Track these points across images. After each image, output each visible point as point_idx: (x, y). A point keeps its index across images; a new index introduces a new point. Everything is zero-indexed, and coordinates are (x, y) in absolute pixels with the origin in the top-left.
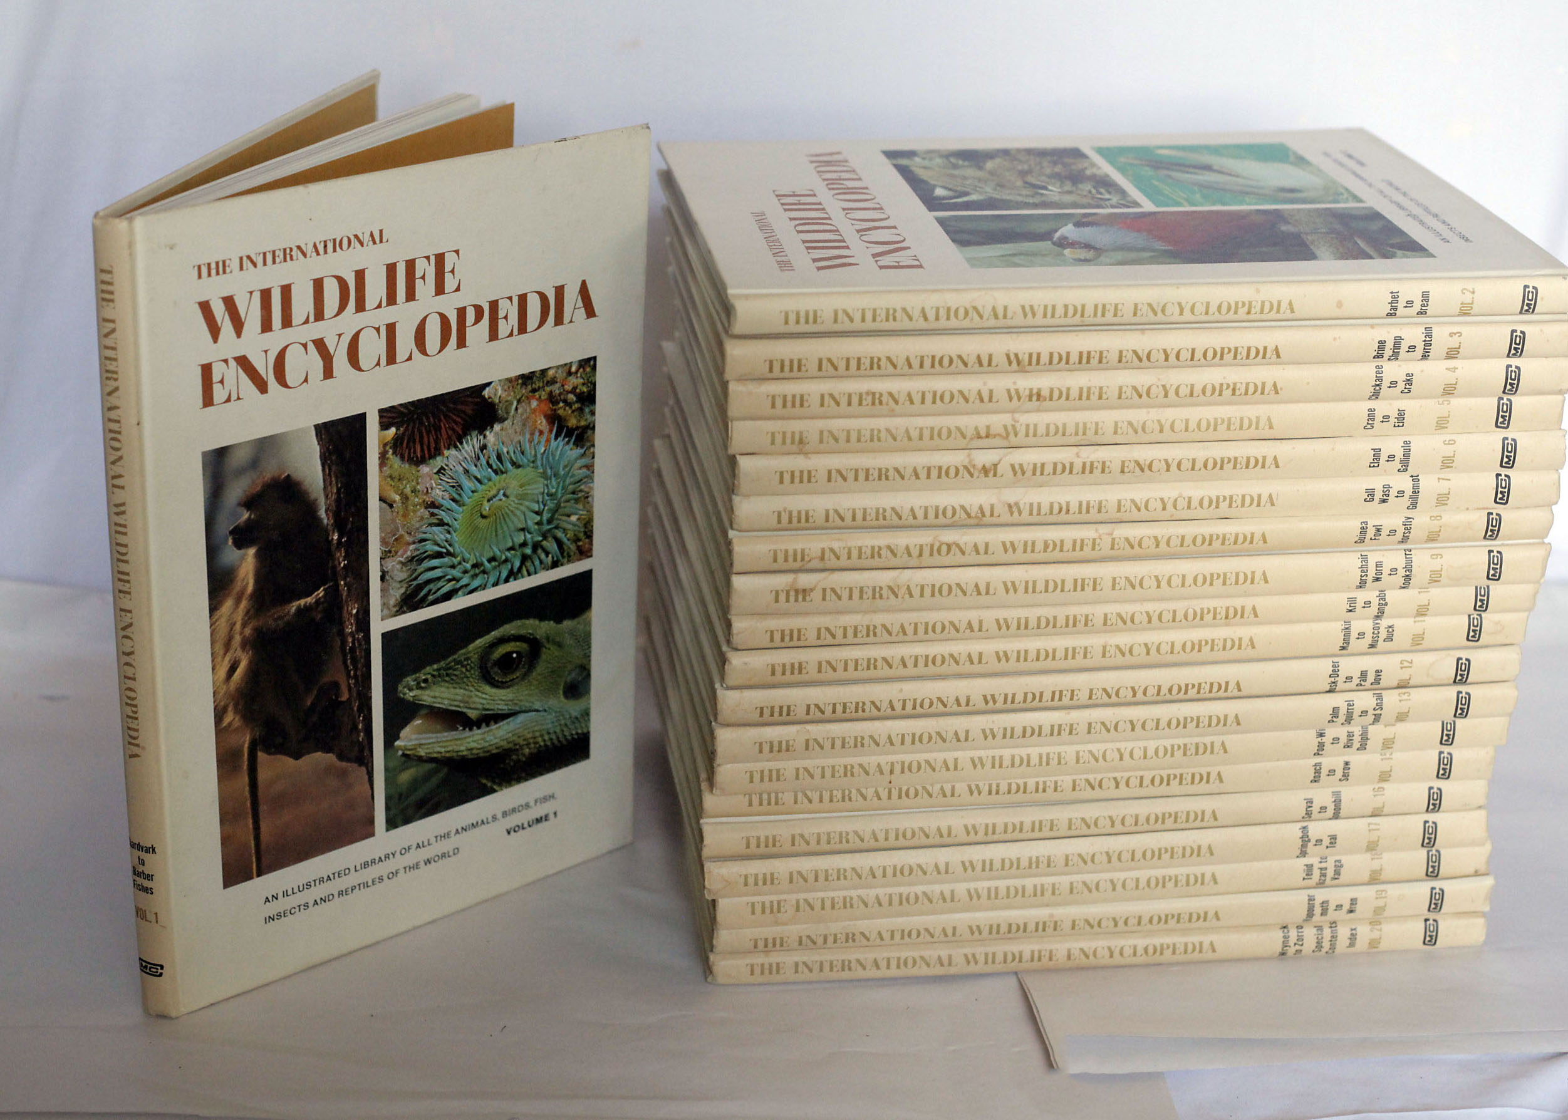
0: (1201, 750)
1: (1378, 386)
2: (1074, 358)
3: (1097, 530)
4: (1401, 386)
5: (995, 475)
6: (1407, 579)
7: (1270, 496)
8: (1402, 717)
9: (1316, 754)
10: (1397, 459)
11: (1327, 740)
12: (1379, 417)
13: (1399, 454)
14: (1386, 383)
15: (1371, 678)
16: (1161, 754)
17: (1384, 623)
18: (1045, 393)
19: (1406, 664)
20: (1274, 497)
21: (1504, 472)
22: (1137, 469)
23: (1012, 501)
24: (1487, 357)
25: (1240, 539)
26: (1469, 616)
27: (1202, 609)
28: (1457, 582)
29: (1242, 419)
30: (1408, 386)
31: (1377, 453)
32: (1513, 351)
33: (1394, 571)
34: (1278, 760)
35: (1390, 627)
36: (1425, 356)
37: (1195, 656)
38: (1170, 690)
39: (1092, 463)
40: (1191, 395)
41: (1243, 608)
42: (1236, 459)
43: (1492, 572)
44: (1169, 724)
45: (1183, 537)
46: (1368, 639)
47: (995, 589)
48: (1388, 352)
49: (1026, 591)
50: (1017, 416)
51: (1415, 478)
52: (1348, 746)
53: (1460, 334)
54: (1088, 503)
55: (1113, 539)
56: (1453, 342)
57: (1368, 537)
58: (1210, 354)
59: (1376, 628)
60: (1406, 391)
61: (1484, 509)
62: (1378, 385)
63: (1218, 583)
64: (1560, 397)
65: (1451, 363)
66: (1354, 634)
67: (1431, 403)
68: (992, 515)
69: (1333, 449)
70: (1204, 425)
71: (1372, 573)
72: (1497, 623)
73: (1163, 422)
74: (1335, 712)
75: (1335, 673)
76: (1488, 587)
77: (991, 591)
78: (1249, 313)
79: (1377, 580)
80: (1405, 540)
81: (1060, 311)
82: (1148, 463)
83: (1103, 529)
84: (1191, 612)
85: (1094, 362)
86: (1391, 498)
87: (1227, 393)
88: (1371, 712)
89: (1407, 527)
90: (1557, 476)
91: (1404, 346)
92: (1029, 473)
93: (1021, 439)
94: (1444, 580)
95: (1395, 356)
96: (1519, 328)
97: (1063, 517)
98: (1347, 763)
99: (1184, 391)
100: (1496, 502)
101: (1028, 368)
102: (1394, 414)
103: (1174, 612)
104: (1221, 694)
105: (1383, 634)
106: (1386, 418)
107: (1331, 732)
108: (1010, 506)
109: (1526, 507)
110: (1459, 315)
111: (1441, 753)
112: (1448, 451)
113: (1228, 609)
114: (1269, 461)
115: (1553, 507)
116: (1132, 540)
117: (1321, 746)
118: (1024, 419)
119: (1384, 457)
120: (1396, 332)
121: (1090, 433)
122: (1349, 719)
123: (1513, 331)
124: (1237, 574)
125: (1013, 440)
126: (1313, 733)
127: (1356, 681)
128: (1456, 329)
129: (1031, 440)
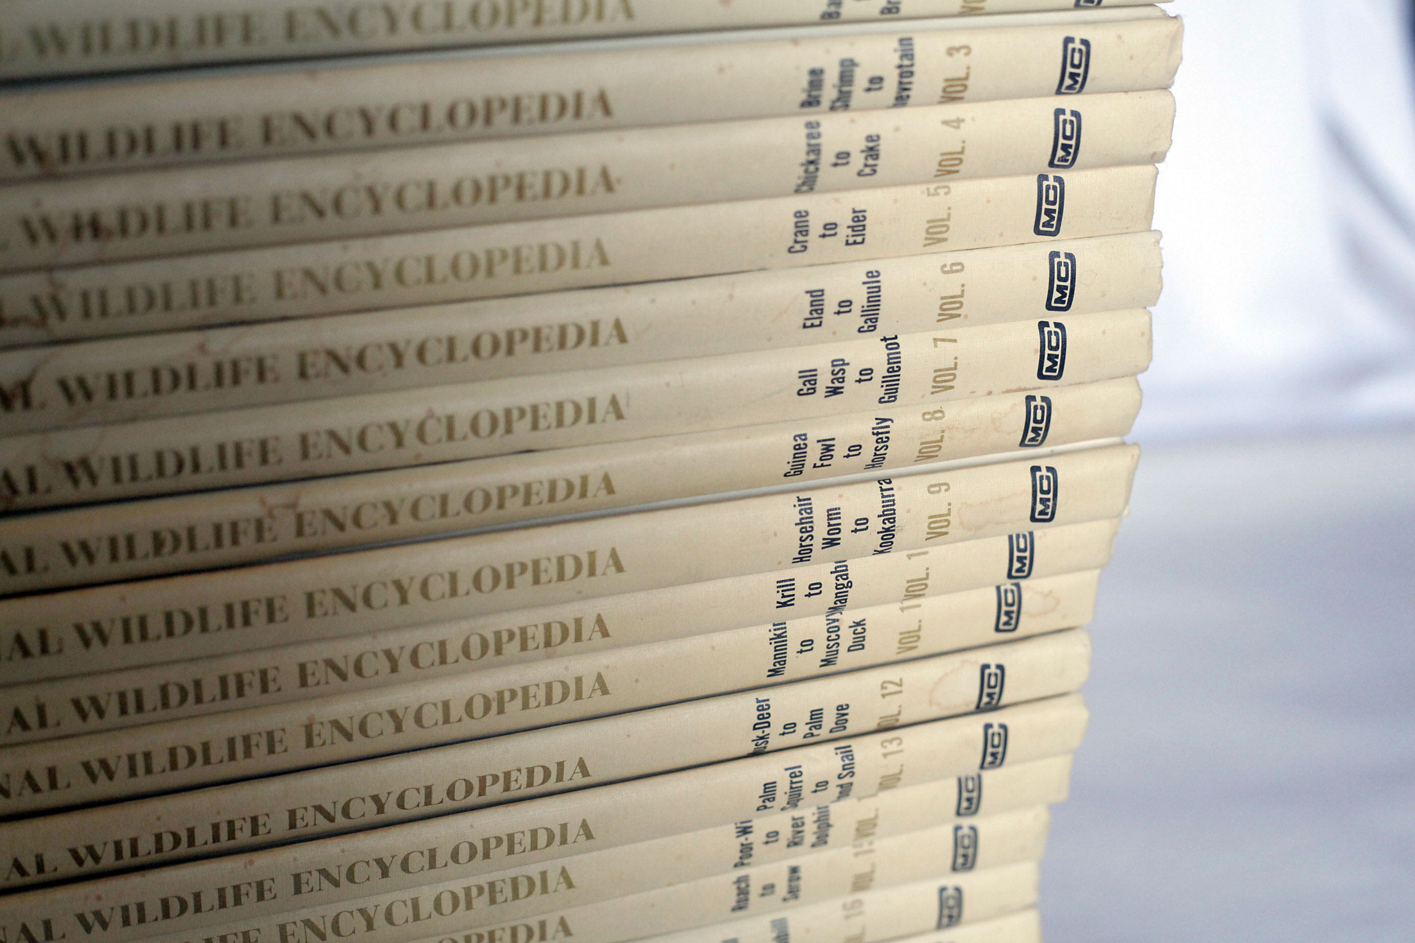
0: (523, 890)
1: (812, 164)
2: (164, 139)
3: (262, 502)
4: (858, 161)
5: (27, 404)
6: (888, 538)
7: (614, 402)
8: (889, 782)
9: (740, 864)
10: (856, 308)
11: (757, 837)
12: (816, 227)
13: (860, 298)
14: (827, 157)
15: (829, 720)
16: (447, 905)
17: (847, 618)
18: (109, 220)
19: (892, 688)
20: (622, 403)
21: (1053, 317)
22: (334, 369)
23: (72, 455)
24: (1020, 96)
25: (561, 492)
26: (998, 588)
27: (498, 635)
28: (976, 531)
29: (543, 250)
30: (870, 162)
31: (817, 298)
32: (1068, 82)
33: (862, 524)
34: (670, 884)
35: (858, 624)
36: (901, 99)
37: (494, 722)
38: (451, 793)
39: (235, 365)
40: (431, 202)
41: (578, 622)
42: (538, 331)
43: (1039, 507)
44: (455, 856)
45: (444, 499)
46: (820, 651)
47: (60, 641)
48: (829, 93)
49: (127, 638)
50: (60, 276)
51: (891, 343)
52: (795, 842)
53: (968, 49)
54: (238, 447)
55: (300, 517)
56: (955, 67)
57: (809, 463)
58: (462, 115)
59: (833, 629)
60: (868, 170)
61: (1020, 390)
62: (812, 162)
63: (524, 581)
64: (1149, 169)
65: (952, 111)
66: (793, 646)
67: (916, 192)
68: (33, 487)
69: (731, 297)
70: (465, 265)
71: (821, 530)
72: (1048, 595)
73: (379, 264)
74: (769, 790)
75: (763, 720)
76: (1031, 534)
77: (53, 646)
78: (538, 21)
79: (831, 543)
80: (878, 460)
81: (120, 37)
82: (354, 352)
83: (277, 496)
84: (475, 642)
85: (210, 144)
86: (849, 384)
87: (507, 196)
88: (834, 782)
89: (881, 435)
90: (1147, 318)
91: (861, 79)
92: (101, 394)
93: (74, 323)
94: (954, 530)
95: (843, 101)
96: (1079, 34)
97: (188, 479)
98: (794, 870)
99: (415, 196)
100: (1041, 376)
101: (62, 169)
102: (845, 220)
103: (442, 644)
104: (551, 785)
105: (846, 637)
106: (830, 228)
107: (762, 825)
108: (69, 468)
109: (1092, 382)
110: (961, 14)
111: (957, 828)
112: (951, 285)
113: (548, 627)
114: (606, 330)
115: (1140, 377)
116: (339, 513)
117: (746, 851)
118: (75, 281)
119: (831, 305)
120: (843, 50)
121: (225, 301)
122: (795, 798)
123: (1068, 40)
124: (561, 560)
125: (58, 328)
126: (732, 829)
127: (802, 729)
128: (959, 40)
129: (97, 325)
